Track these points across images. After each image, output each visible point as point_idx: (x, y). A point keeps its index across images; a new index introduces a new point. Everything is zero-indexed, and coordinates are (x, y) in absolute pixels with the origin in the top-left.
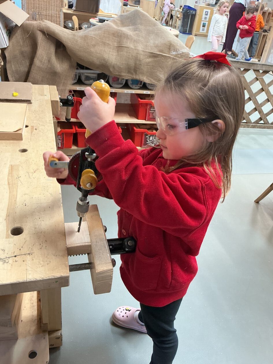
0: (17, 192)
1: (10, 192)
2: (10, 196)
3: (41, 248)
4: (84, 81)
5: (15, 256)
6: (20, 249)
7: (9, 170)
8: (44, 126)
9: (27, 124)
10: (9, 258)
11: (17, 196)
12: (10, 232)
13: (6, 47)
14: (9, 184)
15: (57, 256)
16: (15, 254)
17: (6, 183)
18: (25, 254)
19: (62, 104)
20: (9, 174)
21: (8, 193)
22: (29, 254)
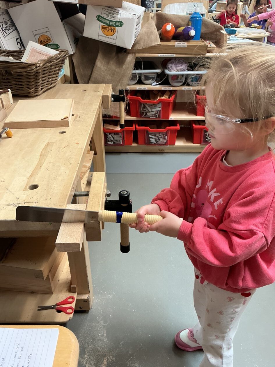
0: (45, 160)
1: (39, 161)
2: (38, 163)
3: (46, 199)
4: (144, 81)
5: (25, 203)
6: (30, 199)
7: (45, 145)
8: (87, 115)
9: (73, 114)
10: (19, 204)
11: (43, 163)
12: (28, 187)
13: (73, 53)
14: (41, 155)
15: (56, 205)
16: (25, 202)
17: (39, 154)
18: (32, 202)
19: (113, 99)
20: (44, 148)
21: (38, 161)
22: (36, 202)
